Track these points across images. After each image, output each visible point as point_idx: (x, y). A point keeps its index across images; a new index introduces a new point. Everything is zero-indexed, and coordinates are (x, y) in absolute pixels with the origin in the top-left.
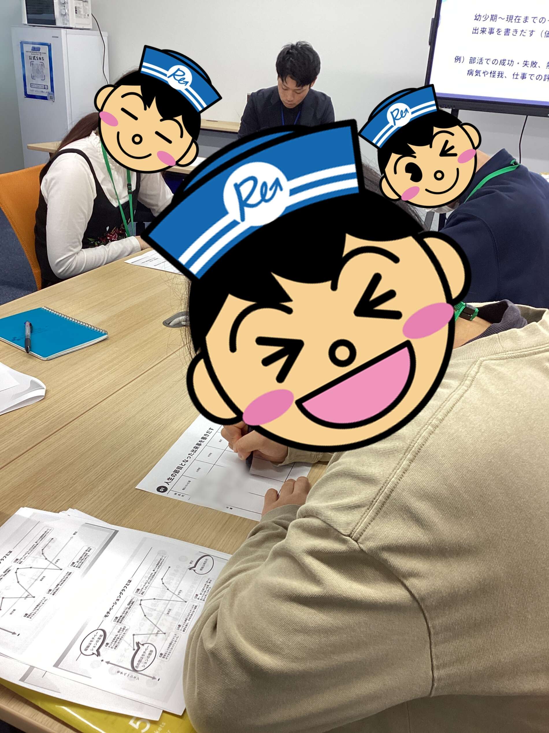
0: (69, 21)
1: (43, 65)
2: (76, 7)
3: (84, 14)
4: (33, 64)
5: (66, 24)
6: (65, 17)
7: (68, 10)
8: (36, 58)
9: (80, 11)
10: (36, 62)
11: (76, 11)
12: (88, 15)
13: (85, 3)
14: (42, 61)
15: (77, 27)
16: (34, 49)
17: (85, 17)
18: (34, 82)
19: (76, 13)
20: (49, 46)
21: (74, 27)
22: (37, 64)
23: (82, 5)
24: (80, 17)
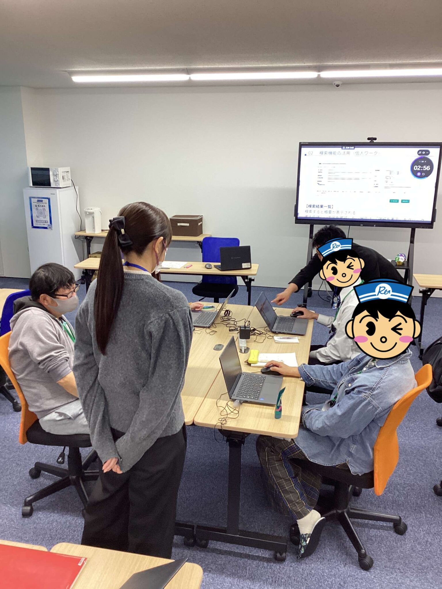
1: (44, 210)
2: (63, 176)
4: (38, 209)
5: (58, 186)
6: (57, 182)
7: (59, 179)
8: (40, 206)
12: (69, 179)
13: (67, 173)
14: (44, 207)
15: (64, 187)
16: (38, 201)
17: (67, 181)
18: (38, 219)
19: (63, 179)
20: (49, 199)
21: (62, 187)
22: (41, 209)
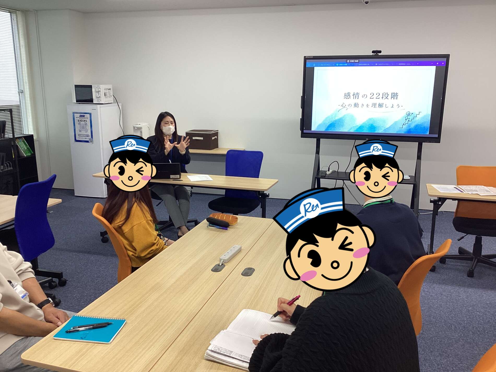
0: (101, 100)
1: (86, 124)
2: (105, 93)
3: (109, 95)
4: (80, 124)
5: (100, 102)
6: (99, 99)
7: (101, 95)
8: (82, 121)
9: (107, 95)
10: (82, 123)
11: (105, 95)
12: (111, 96)
13: (109, 90)
14: (86, 122)
16: (81, 116)
17: (109, 97)
18: (81, 133)
19: (105, 96)
20: (90, 114)
21: (104, 103)
22: (83, 124)
23: (108, 91)
24: (107, 98)
